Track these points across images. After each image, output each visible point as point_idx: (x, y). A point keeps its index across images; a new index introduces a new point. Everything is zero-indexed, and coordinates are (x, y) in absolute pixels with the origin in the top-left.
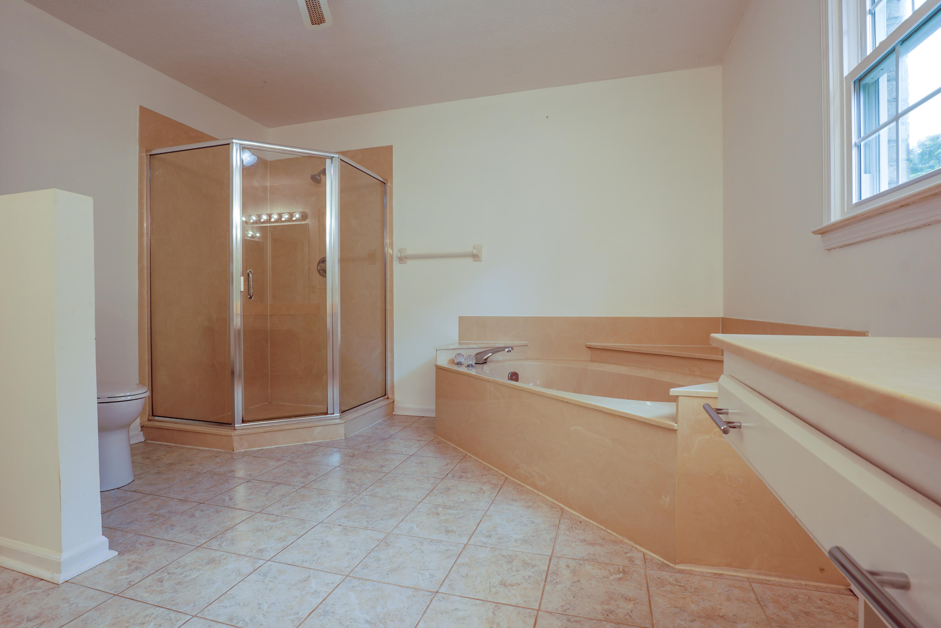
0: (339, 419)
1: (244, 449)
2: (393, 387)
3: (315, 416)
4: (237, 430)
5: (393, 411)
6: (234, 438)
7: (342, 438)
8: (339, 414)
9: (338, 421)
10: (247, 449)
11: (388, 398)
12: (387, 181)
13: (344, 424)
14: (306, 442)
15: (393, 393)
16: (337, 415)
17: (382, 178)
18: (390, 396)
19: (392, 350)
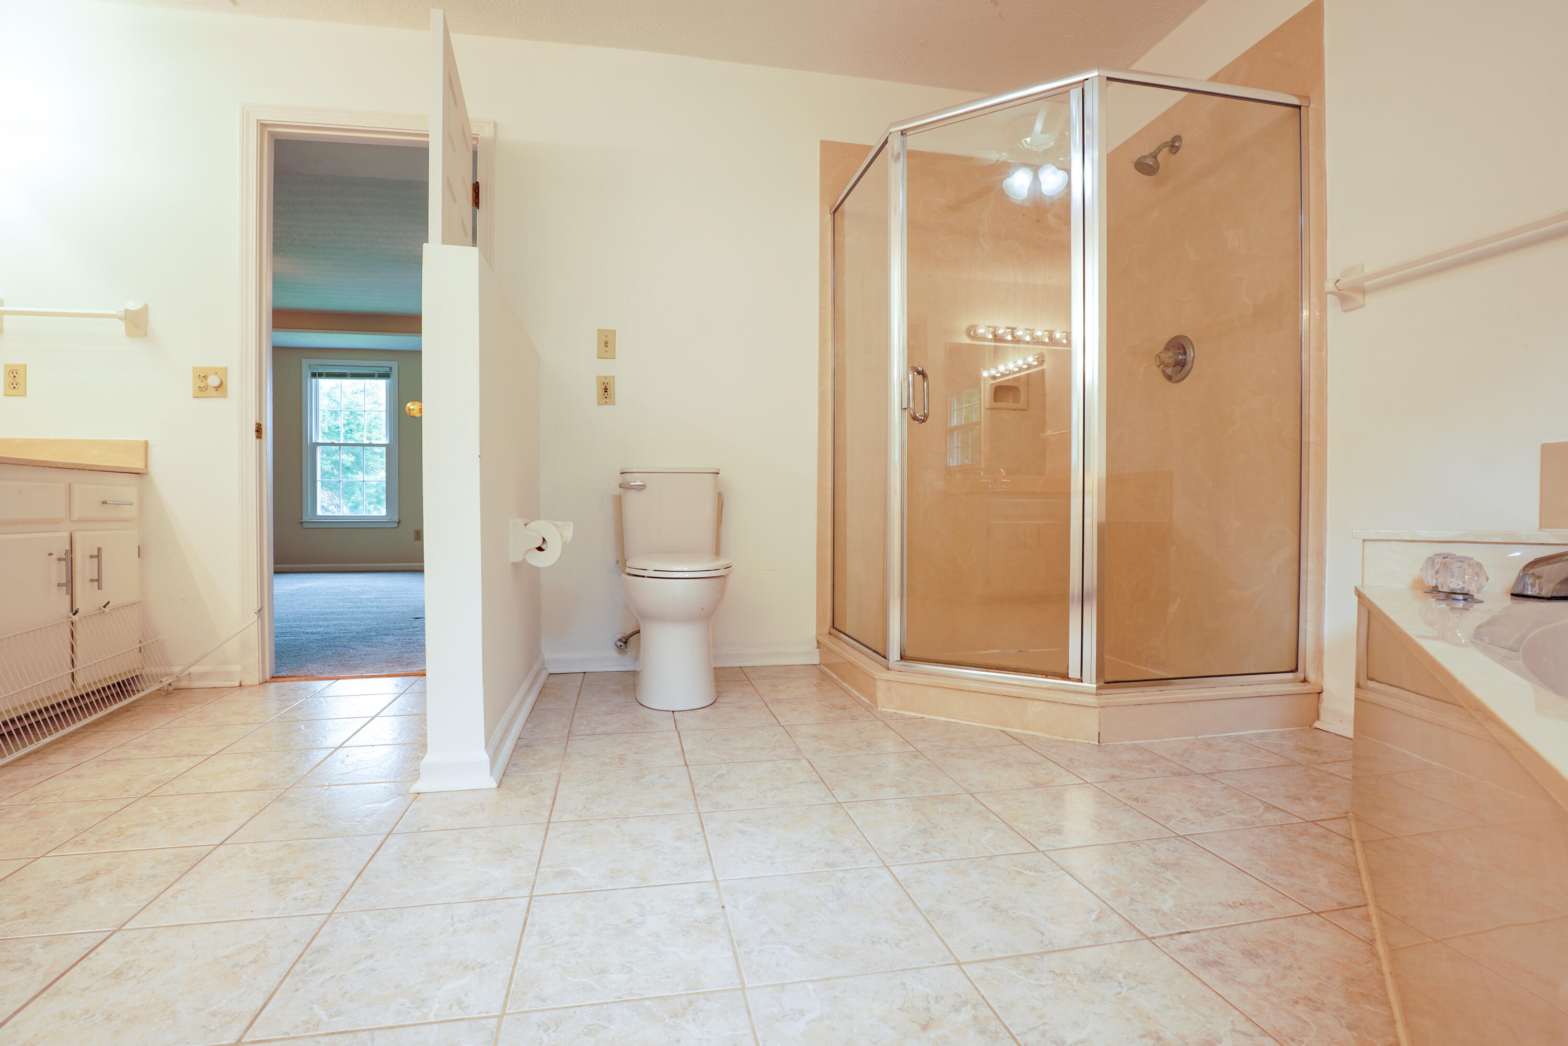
0: (1095, 697)
1: (892, 708)
2: (1319, 652)
3: (1040, 676)
4: (891, 670)
5: (1318, 718)
6: (879, 683)
7: (1091, 742)
8: (1095, 686)
9: (1092, 700)
10: (899, 709)
11: (1305, 681)
12: (1308, 98)
13: (1097, 710)
14: (1008, 727)
15: (1319, 669)
16: (1090, 684)
17: (1295, 95)
18: (1311, 676)
19: (1321, 553)
